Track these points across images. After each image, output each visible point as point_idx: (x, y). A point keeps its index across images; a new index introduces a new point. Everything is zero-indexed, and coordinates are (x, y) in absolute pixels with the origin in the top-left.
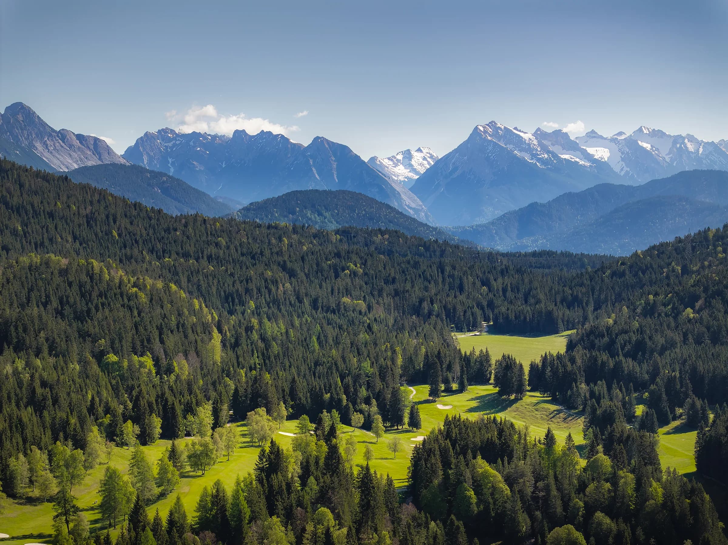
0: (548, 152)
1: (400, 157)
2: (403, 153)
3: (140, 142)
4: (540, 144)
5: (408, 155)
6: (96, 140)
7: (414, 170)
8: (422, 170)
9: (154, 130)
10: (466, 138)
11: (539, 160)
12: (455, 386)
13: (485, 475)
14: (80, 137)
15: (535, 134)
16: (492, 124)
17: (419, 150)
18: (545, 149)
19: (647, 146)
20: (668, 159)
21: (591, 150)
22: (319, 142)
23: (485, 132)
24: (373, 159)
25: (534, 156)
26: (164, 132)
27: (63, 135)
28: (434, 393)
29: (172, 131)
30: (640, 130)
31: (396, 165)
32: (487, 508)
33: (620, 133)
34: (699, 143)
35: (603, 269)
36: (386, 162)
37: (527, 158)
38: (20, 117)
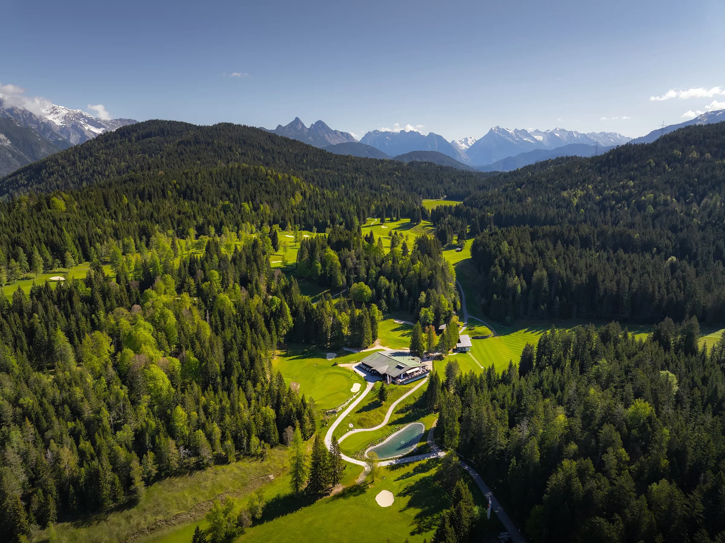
0: (519, 138)
1: (463, 140)
2: (465, 139)
3: (366, 135)
4: (516, 134)
5: (466, 140)
6: (347, 133)
7: (468, 145)
8: (471, 145)
9: (371, 131)
10: (487, 132)
11: (515, 141)
12: (394, 219)
13: (329, 257)
14: (342, 133)
15: (514, 131)
16: (498, 127)
17: (471, 138)
18: (517, 136)
19: (558, 135)
20: (566, 140)
21: (535, 137)
22: (431, 134)
23: (495, 130)
24: (453, 141)
25: (513, 139)
26: (375, 131)
27: (335, 132)
28: (383, 221)
29: (378, 131)
30: (556, 129)
31: (462, 143)
32: (325, 273)
33: (548, 130)
34: (578, 134)
35: (500, 176)
36: (458, 142)
37: (510, 139)
38: (320, 126)
